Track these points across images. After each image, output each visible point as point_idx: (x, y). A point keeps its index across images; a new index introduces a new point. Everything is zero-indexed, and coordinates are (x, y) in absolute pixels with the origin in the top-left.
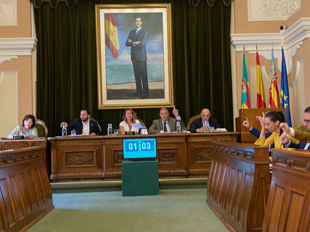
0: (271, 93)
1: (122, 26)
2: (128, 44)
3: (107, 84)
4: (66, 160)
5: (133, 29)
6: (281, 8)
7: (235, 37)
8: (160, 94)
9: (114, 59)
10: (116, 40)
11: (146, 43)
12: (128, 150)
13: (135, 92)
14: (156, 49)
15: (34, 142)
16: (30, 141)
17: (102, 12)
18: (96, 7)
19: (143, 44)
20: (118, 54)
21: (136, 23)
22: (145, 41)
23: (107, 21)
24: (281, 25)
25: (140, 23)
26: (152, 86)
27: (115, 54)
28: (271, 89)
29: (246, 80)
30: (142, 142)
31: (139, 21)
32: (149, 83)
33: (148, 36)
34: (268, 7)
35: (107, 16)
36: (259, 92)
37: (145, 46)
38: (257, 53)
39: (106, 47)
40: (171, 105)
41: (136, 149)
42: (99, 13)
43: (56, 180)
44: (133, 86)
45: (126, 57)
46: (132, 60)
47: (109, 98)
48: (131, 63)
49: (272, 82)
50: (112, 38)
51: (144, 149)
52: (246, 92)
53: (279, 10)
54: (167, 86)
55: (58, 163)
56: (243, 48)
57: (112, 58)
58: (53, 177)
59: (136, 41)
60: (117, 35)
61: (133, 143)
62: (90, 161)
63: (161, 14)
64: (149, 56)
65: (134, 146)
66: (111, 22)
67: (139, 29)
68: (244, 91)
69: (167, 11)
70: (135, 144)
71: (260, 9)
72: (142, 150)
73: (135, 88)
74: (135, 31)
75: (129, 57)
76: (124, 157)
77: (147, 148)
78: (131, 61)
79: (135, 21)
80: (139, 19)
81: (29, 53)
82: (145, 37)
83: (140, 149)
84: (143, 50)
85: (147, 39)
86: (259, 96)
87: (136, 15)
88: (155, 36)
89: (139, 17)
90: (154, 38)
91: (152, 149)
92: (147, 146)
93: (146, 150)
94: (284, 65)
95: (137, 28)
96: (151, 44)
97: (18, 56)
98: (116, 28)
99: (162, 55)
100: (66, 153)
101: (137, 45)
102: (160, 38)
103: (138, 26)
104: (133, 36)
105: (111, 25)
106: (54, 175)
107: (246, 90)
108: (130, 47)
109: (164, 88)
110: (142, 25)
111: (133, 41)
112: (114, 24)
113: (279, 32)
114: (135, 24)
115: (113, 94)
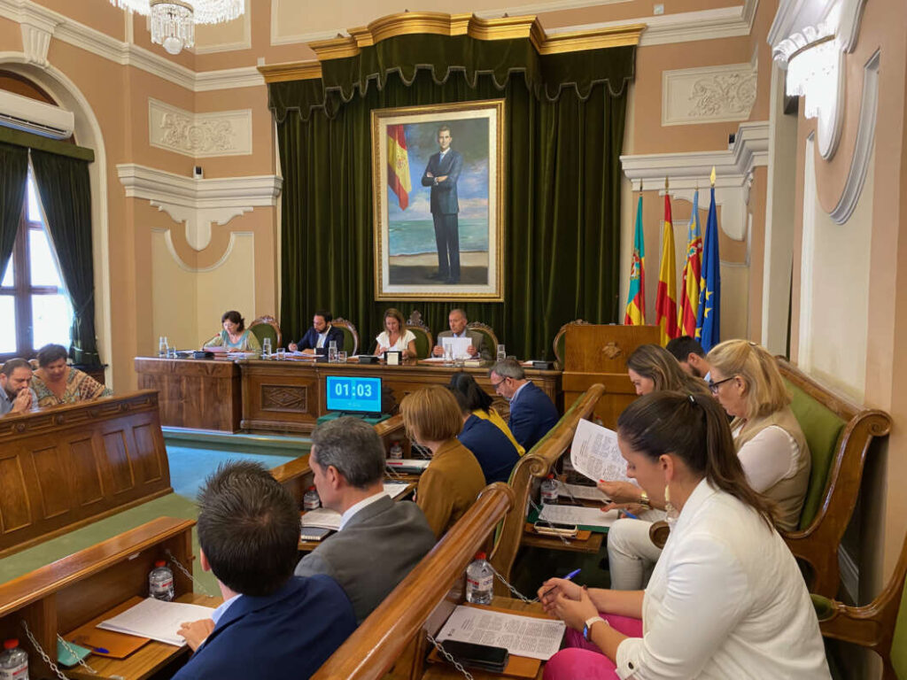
0: (685, 282)
1: (416, 147)
2: (425, 182)
3: (390, 256)
4: (264, 398)
5: (434, 153)
6: (738, 93)
7: (630, 163)
8: (479, 276)
9: (401, 210)
10: (408, 175)
11: (457, 178)
12: (334, 395)
13: (437, 270)
14: (476, 189)
15: (216, 364)
17: (382, 125)
18: (373, 113)
19: (453, 180)
20: (410, 201)
21: (441, 140)
22: (456, 175)
23: (392, 140)
24: (732, 133)
25: (448, 141)
26: (466, 261)
27: (404, 202)
28: (686, 273)
29: (639, 253)
30: (358, 383)
31: (447, 137)
32: (461, 255)
33: (461, 165)
34: (708, 94)
35: (392, 130)
36: (663, 277)
37: (455, 183)
38: (667, 197)
39: (390, 189)
40: (499, 298)
41: (347, 394)
42: (376, 125)
43: (250, 431)
44: (433, 261)
45: (421, 206)
46: (432, 211)
47: (392, 282)
48: (430, 217)
49: (689, 258)
50: (398, 172)
51: (361, 395)
52: (638, 278)
53: (734, 97)
54: (493, 261)
55: (251, 403)
57: (399, 209)
58: (245, 424)
59: (441, 175)
60: (407, 165)
61: (343, 383)
62: (300, 403)
63: (487, 120)
64: (463, 204)
65: (344, 390)
66: (397, 142)
67: (445, 153)
68: (634, 275)
69: (497, 114)
70: (346, 386)
71: (690, 99)
72: (357, 397)
73: (437, 264)
74: (438, 155)
75: (427, 205)
76: (329, 408)
77: (366, 394)
78: (432, 215)
79: (439, 137)
80: (446, 133)
82: (457, 168)
83: (354, 394)
84: (452, 192)
85: (459, 171)
86: (663, 286)
87: (442, 125)
88: (474, 165)
89: (445, 130)
90: (473, 168)
91: (373, 397)
92: (365, 390)
93: (364, 397)
94: (712, 225)
95: (443, 150)
96: (467, 181)
98: (405, 153)
99: (485, 202)
100: (263, 386)
101: (443, 182)
102: (483, 167)
103: (444, 147)
105: (398, 146)
106: (247, 422)
107: (638, 273)
108: (430, 188)
109: (486, 265)
110: (450, 145)
111: (435, 176)
112: (403, 145)
113: (727, 149)
114: (439, 142)
115: (399, 275)
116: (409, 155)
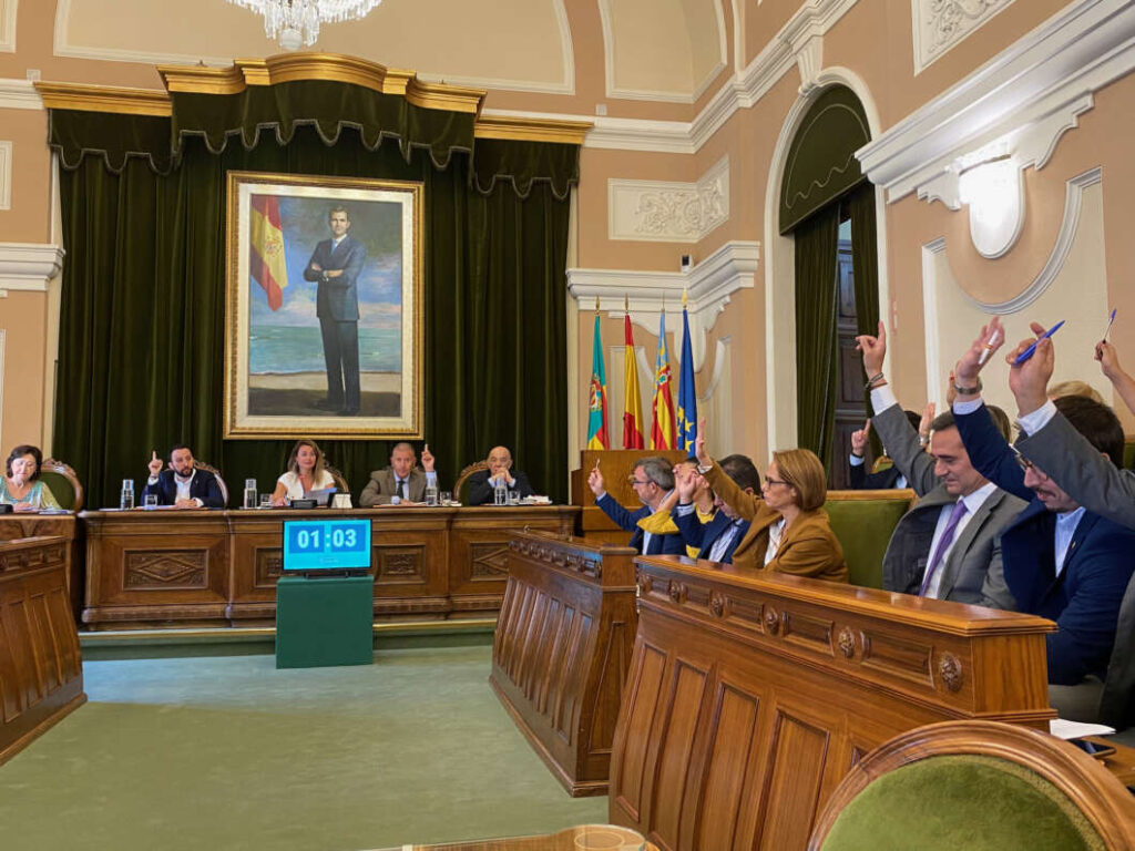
0: (656, 413)
1: (296, 229)
2: (309, 276)
3: (250, 375)
4: (128, 571)
5: (325, 238)
6: (685, 212)
7: (578, 277)
8: (389, 405)
9: (271, 311)
10: (280, 264)
11: (358, 274)
12: (295, 549)
13: (325, 396)
14: (384, 291)
15: (41, 521)
16: (29, 521)
17: (245, 193)
18: (230, 176)
19: (351, 277)
20: (284, 298)
21: (334, 223)
22: (355, 270)
23: (258, 214)
24: (686, 254)
25: (344, 225)
26: (369, 384)
27: (275, 299)
28: (656, 403)
29: (600, 381)
30: (334, 528)
31: (342, 220)
32: (361, 376)
33: (363, 258)
34: (655, 210)
35: (257, 201)
36: (630, 408)
37: (354, 281)
38: (627, 318)
39: (253, 280)
40: (417, 434)
41: (316, 544)
42: (236, 192)
43: (99, 625)
44: (321, 383)
45: (303, 307)
46: (318, 316)
47: (254, 410)
48: (316, 323)
49: (659, 386)
50: (266, 258)
51: (340, 545)
52: (600, 409)
53: (680, 218)
54: (408, 385)
55: (105, 578)
56: (595, 303)
57: (265, 308)
58: (93, 616)
59: (334, 268)
60: (282, 250)
61: (310, 530)
62: (194, 575)
63: (399, 206)
64: (364, 309)
65: (312, 539)
66: (267, 218)
67: (339, 240)
68: (595, 405)
69: (414, 200)
70: (316, 534)
71: (636, 213)
72: (334, 549)
73: (326, 388)
74: (330, 243)
75: (313, 307)
76: (286, 567)
77: (348, 543)
78: (318, 320)
79: (331, 219)
80: (341, 215)
81: (40, 285)
82: (357, 261)
83: (328, 545)
84: (349, 291)
85: (360, 267)
86: (629, 419)
87: (336, 205)
88: (381, 260)
89: (341, 211)
90: (379, 263)
91: (359, 547)
92: (346, 538)
93: (344, 548)
94: (687, 349)
95: (337, 236)
96: (371, 280)
97: (9, 290)
98: (280, 234)
99: (396, 309)
100: (128, 552)
101: (335, 278)
102: (395, 265)
103: (339, 232)
104: (324, 255)
105: (268, 226)
106: (94, 611)
107: (600, 404)
108: (316, 284)
109: (399, 391)
110: (347, 231)
111: (324, 269)
112: (276, 223)
113: (679, 270)
114: (331, 225)
115: (263, 402)
116: (285, 237)
